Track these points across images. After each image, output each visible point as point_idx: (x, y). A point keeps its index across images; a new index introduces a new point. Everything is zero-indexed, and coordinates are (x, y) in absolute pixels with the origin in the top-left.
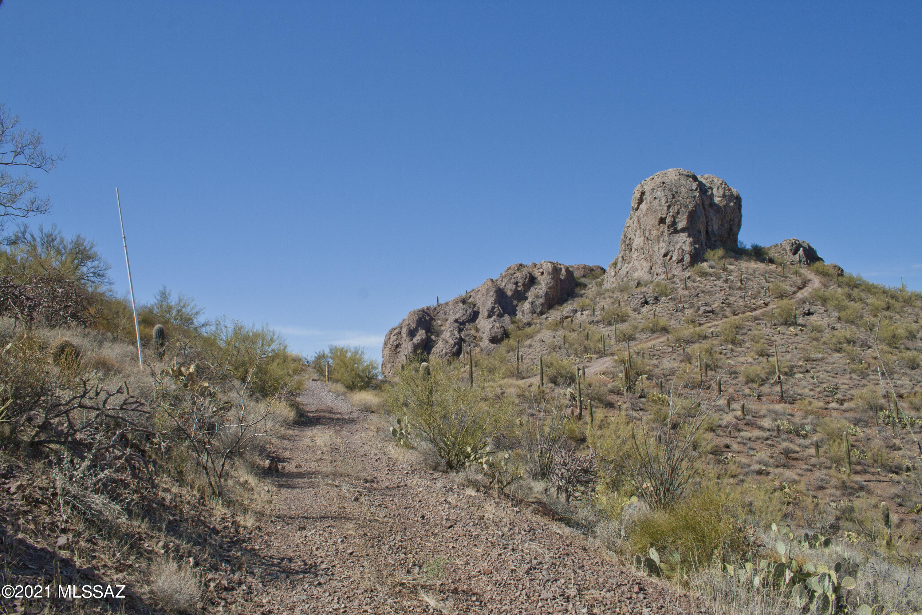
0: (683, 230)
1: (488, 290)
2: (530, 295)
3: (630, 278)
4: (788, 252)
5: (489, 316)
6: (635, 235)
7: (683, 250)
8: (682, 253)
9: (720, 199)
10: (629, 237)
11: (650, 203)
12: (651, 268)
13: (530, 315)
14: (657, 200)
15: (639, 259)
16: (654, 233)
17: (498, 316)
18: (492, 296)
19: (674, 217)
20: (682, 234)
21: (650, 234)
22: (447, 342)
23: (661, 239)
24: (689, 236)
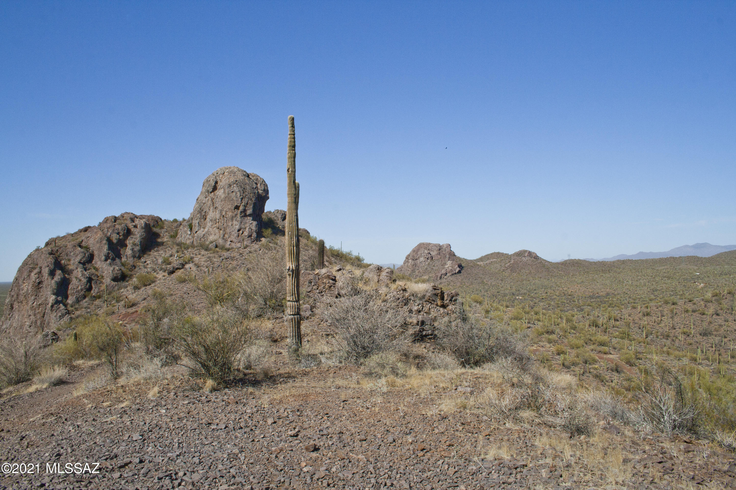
0: (250, 215)
1: (101, 239)
2: (129, 242)
3: (206, 239)
4: (280, 219)
5: (106, 260)
6: (209, 210)
7: (252, 229)
8: (251, 231)
9: (262, 192)
10: (205, 211)
11: (228, 194)
12: (224, 236)
13: (132, 259)
14: (234, 193)
15: (213, 227)
16: (230, 214)
17: (112, 259)
18: (106, 244)
19: (245, 206)
20: (249, 218)
21: (226, 214)
22: (80, 280)
23: (234, 219)
24: (253, 220)
